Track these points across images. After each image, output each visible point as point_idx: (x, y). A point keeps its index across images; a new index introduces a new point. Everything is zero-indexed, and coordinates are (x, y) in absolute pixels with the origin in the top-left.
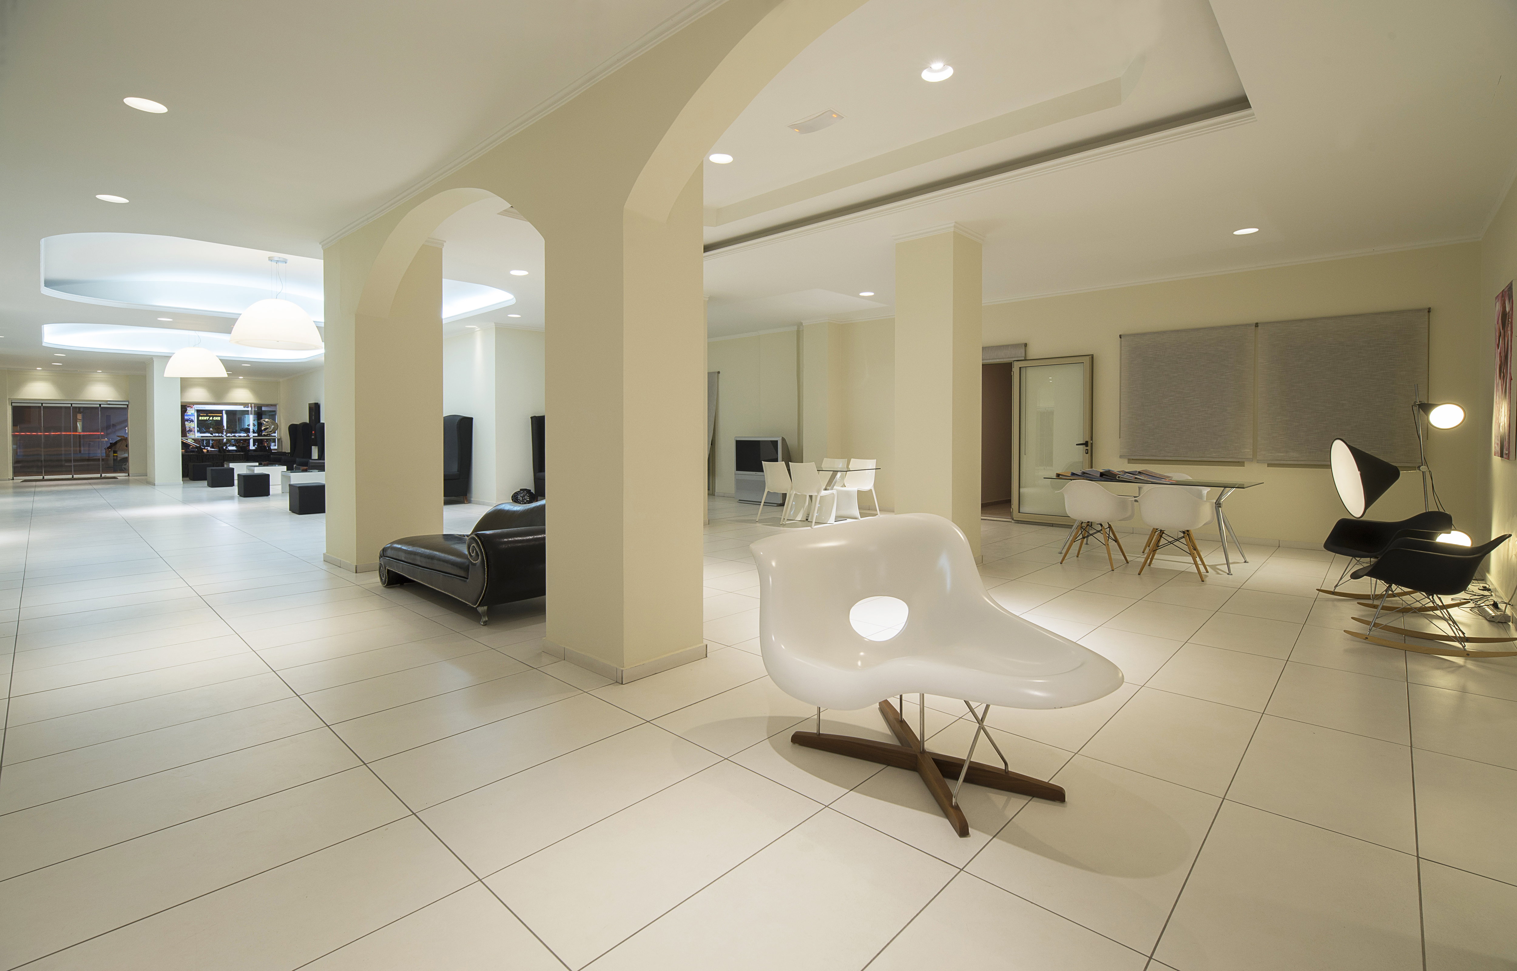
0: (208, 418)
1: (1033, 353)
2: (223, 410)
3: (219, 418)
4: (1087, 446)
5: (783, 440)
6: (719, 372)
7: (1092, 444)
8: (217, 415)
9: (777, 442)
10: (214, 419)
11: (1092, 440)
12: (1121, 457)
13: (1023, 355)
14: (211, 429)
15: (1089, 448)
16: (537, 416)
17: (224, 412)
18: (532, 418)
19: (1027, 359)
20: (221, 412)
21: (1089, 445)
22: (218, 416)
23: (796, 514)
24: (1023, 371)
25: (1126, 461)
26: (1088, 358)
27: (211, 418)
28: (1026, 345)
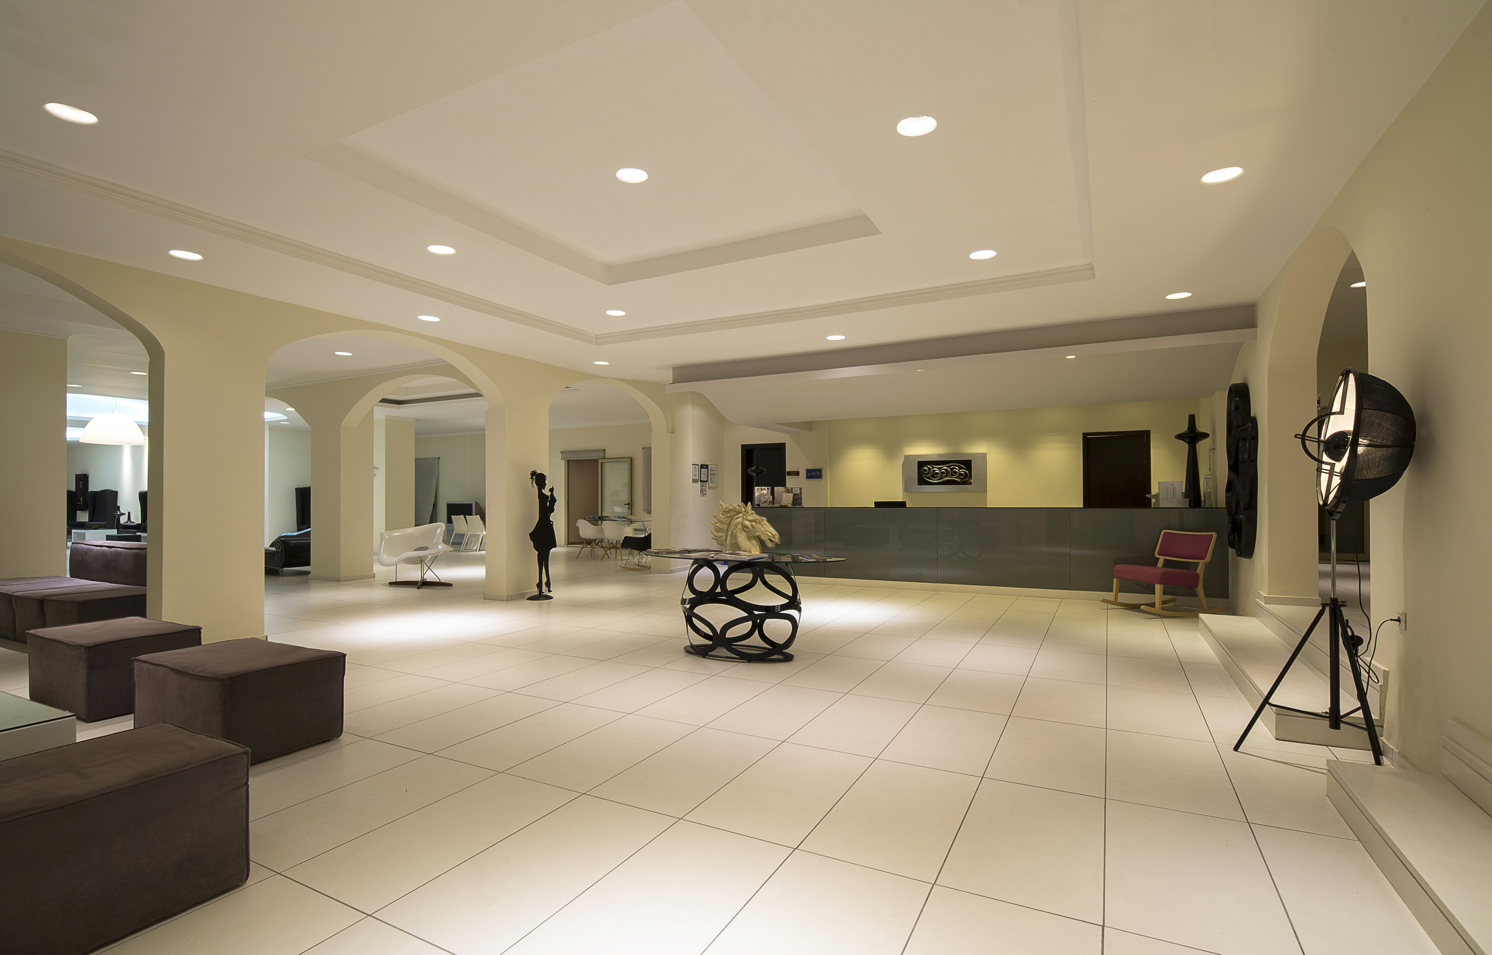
1: (608, 454)
4: (629, 505)
5: (476, 503)
6: (439, 458)
7: (632, 504)
9: (472, 504)
11: (632, 502)
12: (644, 511)
13: (603, 456)
15: (630, 506)
16: (300, 487)
18: (296, 489)
19: (606, 457)
21: (630, 505)
23: (473, 547)
24: (603, 464)
25: (646, 512)
26: (629, 459)
28: (604, 450)
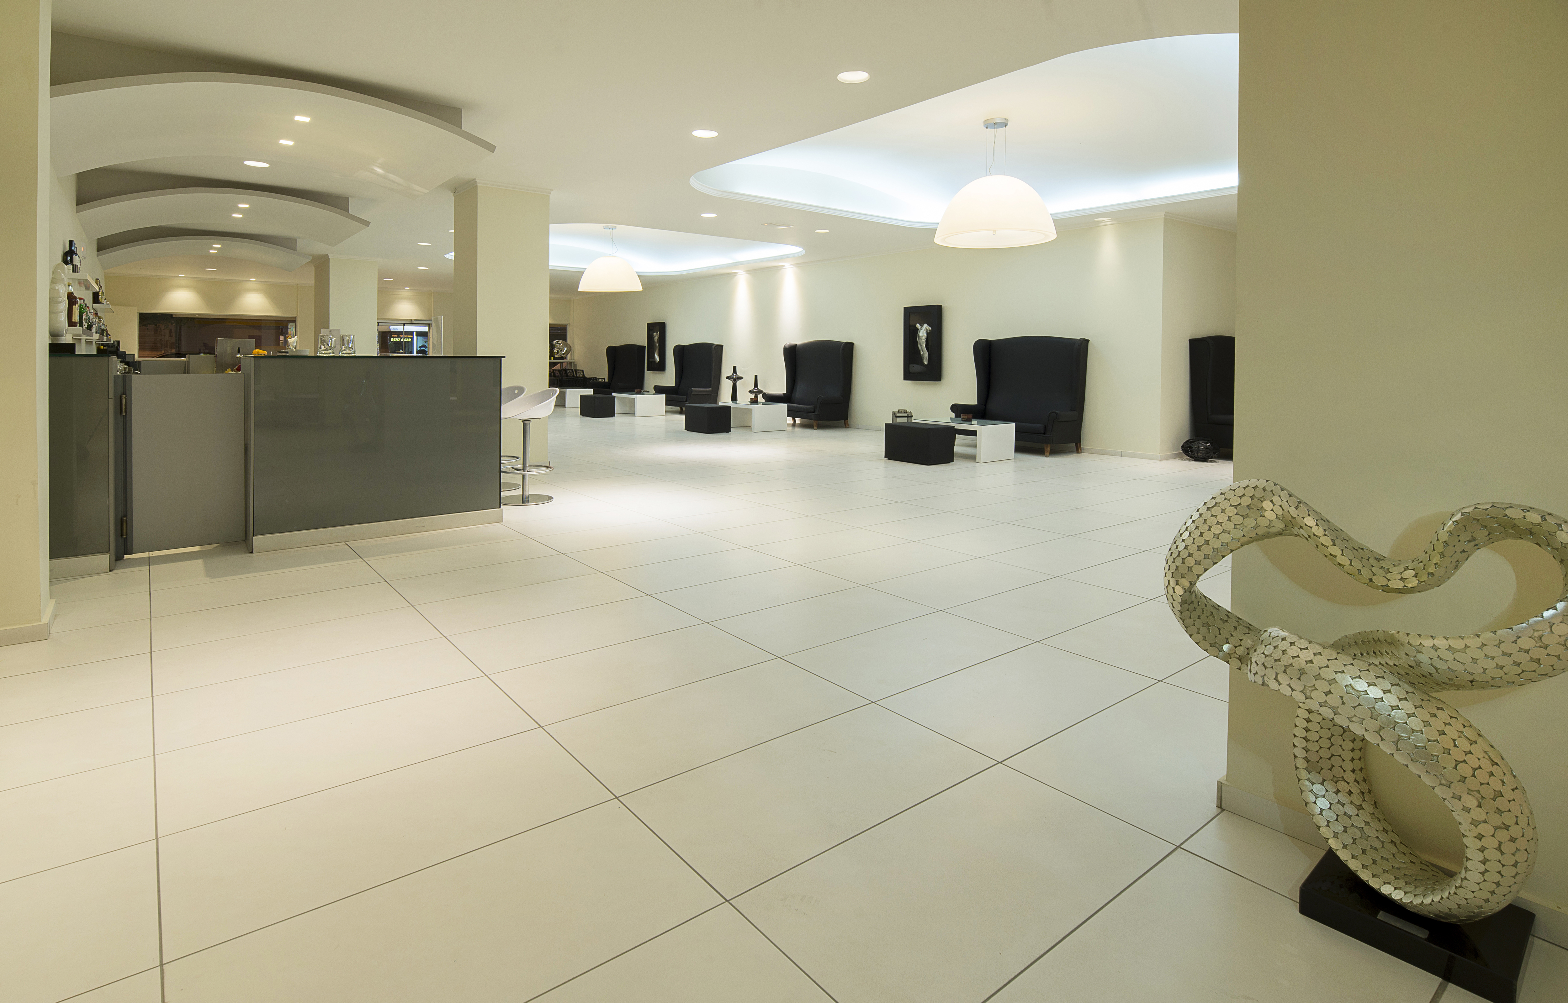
0: (400, 339)
2: (413, 332)
3: (410, 340)
8: (408, 336)
10: (405, 340)
14: (401, 351)
17: (415, 333)
20: (411, 333)
22: (409, 338)
27: (402, 340)
